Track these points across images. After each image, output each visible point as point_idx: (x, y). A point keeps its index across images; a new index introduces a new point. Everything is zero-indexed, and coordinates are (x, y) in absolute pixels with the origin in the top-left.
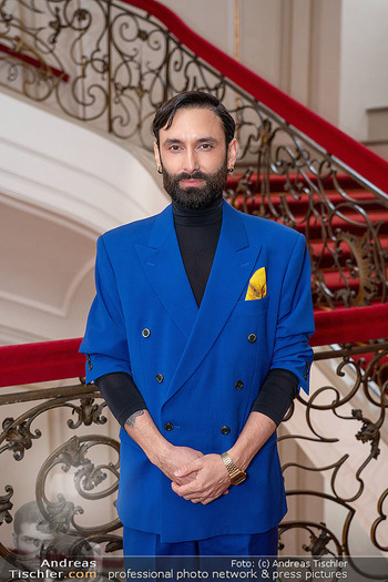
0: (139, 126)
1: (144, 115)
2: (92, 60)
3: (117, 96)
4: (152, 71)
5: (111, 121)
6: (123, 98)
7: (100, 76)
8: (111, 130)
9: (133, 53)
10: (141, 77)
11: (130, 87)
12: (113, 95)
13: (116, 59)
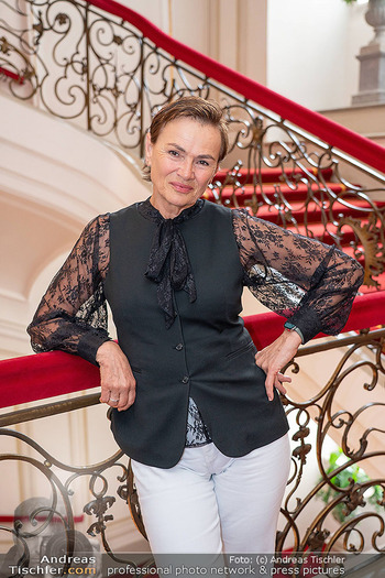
0: (115, 125)
1: (119, 115)
2: (72, 62)
3: (95, 96)
4: (127, 74)
5: (89, 120)
6: (99, 98)
7: (80, 77)
8: (90, 128)
9: (108, 57)
10: (116, 80)
11: (106, 88)
12: (92, 95)
13: (94, 62)
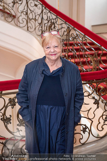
0: (35, 29)
1: (36, 26)
2: (23, 12)
3: (29, 21)
4: (38, 15)
5: (28, 28)
6: (31, 22)
7: (25, 16)
8: (28, 30)
9: (33, 10)
10: (35, 16)
11: (33, 19)
12: (28, 21)
13: (29, 12)
